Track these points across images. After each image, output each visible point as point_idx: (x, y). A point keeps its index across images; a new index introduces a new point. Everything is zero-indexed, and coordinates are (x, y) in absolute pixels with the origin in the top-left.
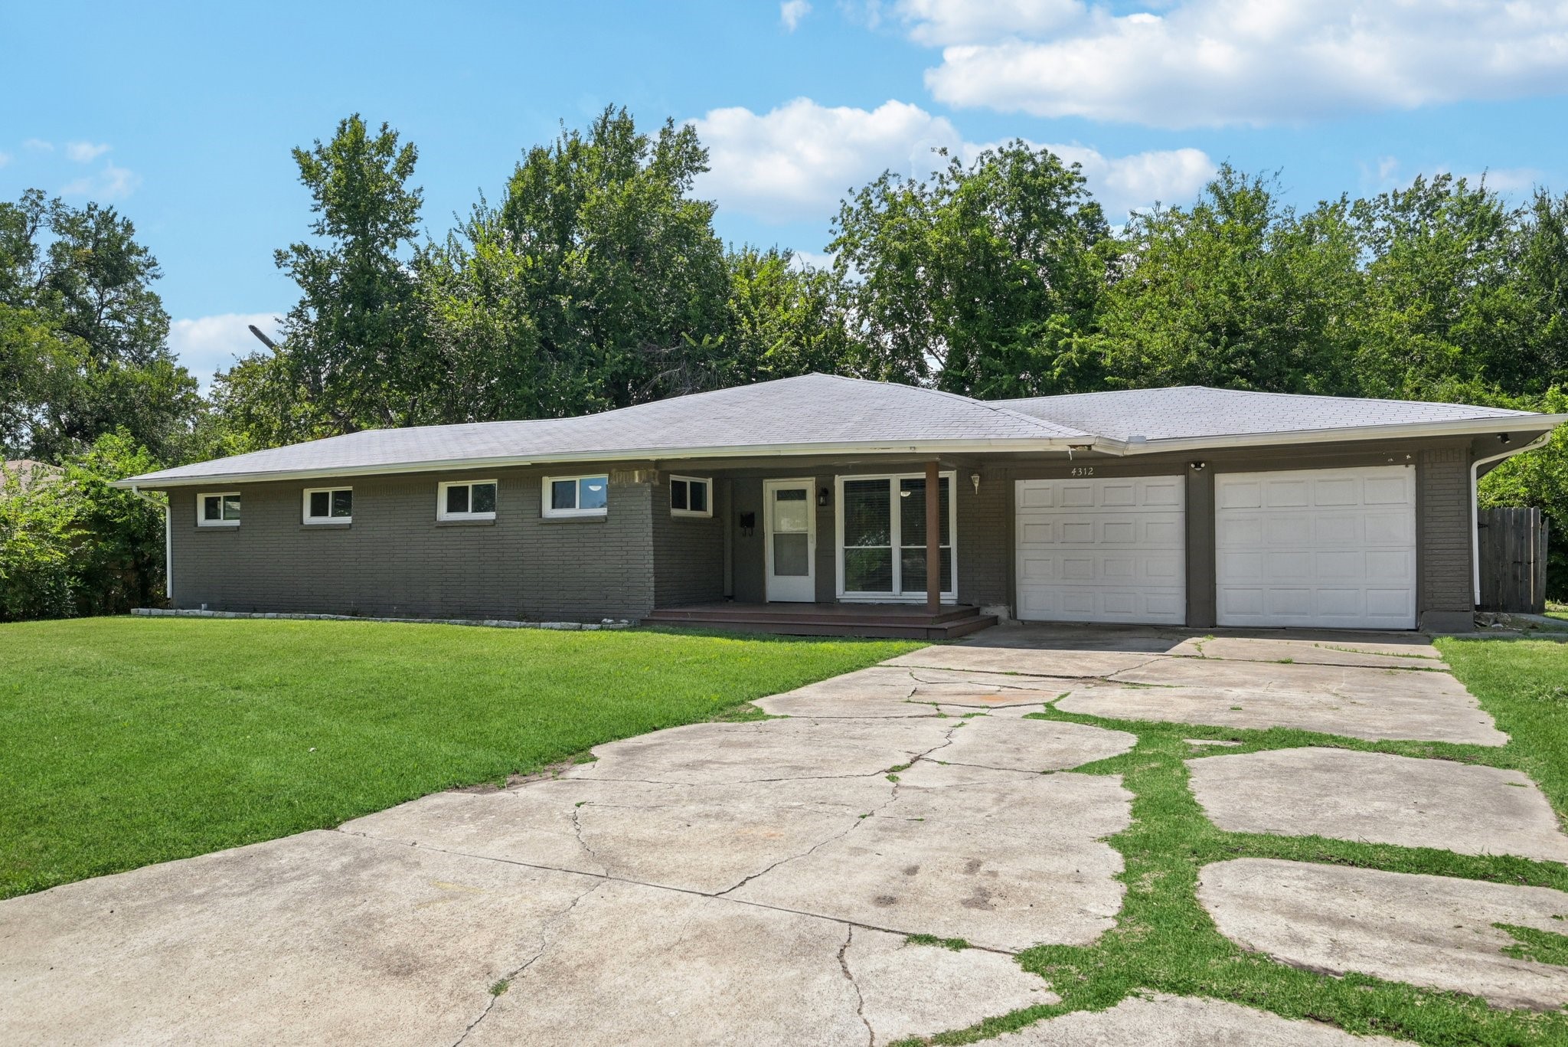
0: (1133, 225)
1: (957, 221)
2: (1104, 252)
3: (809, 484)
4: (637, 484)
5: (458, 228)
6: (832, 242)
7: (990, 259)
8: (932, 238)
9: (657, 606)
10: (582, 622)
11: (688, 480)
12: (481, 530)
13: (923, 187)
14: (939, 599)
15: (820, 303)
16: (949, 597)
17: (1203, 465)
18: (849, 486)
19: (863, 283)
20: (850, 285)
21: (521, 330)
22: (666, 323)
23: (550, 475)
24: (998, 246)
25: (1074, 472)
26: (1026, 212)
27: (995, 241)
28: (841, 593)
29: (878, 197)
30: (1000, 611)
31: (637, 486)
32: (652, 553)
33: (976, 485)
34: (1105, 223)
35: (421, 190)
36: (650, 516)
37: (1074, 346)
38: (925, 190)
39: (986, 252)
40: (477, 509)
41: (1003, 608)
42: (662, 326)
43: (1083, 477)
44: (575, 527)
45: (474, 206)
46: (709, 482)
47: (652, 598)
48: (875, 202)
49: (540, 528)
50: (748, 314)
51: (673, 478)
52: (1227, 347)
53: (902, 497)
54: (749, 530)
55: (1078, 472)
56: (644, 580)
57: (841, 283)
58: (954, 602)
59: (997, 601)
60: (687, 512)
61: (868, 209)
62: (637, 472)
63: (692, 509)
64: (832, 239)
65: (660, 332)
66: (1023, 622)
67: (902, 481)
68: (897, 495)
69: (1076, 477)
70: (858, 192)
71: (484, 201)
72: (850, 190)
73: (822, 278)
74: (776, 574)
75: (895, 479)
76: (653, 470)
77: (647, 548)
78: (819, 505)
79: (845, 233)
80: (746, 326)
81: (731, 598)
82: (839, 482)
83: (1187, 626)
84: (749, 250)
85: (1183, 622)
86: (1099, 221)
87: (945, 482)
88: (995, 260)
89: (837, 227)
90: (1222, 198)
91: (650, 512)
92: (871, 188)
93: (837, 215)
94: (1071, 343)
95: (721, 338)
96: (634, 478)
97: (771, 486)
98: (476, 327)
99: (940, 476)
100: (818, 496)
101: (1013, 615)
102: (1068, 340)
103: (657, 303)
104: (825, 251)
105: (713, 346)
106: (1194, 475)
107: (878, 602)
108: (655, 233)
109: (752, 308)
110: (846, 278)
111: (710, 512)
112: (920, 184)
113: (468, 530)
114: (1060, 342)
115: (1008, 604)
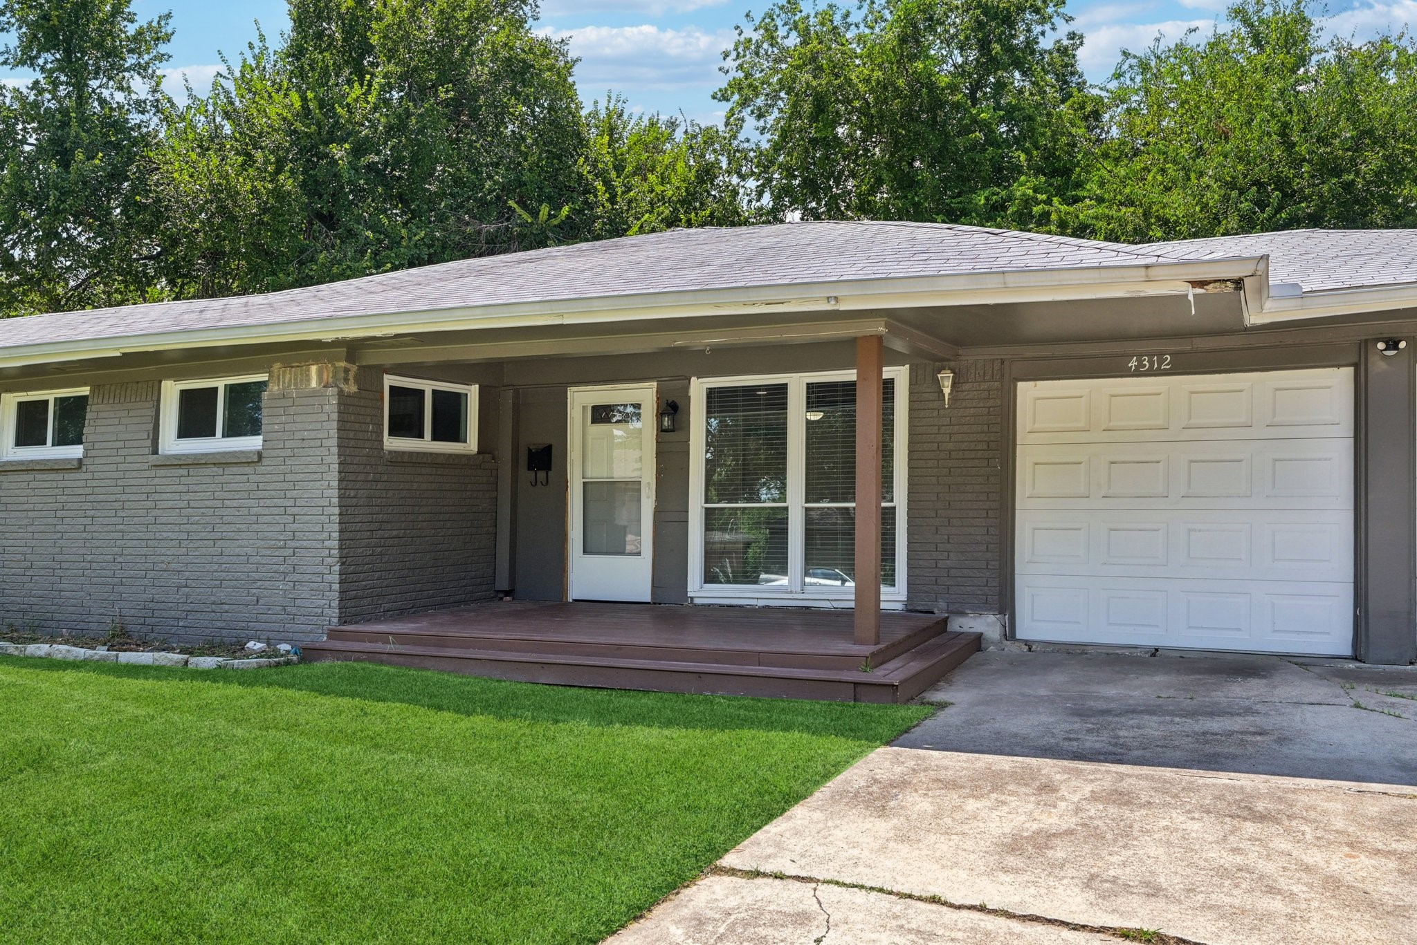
0: (1125, 67)
1: (893, 50)
2: (1082, 108)
3: (645, 394)
4: (314, 390)
5: (225, 73)
6: (724, 85)
7: (936, 103)
8: (858, 71)
9: (343, 620)
10: (191, 654)
11: (428, 387)
12: (59, 476)
13: (847, 15)
14: (878, 601)
15: (707, 172)
16: (894, 596)
17: (1402, 345)
18: (716, 399)
19: (765, 146)
20: (746, 145)
21: (278, 194)
22: (491, 191)
23: (177, 376)
24: (949, 86)
25: (1133, 364)
26: (984, 46)
27: (944, 80)
28: (698, 589)
29: (786, 24)
30: (986, 625)
31: (314, 394)
32: (336, 519)
33: (947, 391)
34: (1080, 77)
35: (169, 16)
36: (335, 450)
37: (1054, 217)
38: (849, 20)
39: (930, 91)
40: (61, 441)
41: (991, 618)
42: (485, 195)
43: (1151, 373)
44: (207, 471)
45: (251, 46)
46: (473, 393)
47: (335, 603)
48: (782, 32)
49: (152, 473)
50: (607, 183)
51: (389, 380)
52: (1279, 209)
53: (808, 422)
54: (541, 475)
55: (1140, 365)
56: (321, 569)
57: (735, 143)
58: (899, 606)
59: (982, 606)
60: (426, 444)
61: (772, 38)
62: (314, 369)
63: (435, 437)
64: (723, 82)
65: (482, 203)
66: (1026, 643)
67: (810, 386)
68: (798, 417)
69: (1138, 373)
70: (758, 17)
71: (262, 38)
72: (747, 15)
73: (710, 137)
74: (585, 552)
75: (797, 384)
76: (343, 364)
77: (328, 511)
78: (661, 430)
79: (741, 75)
80: (603, 197)
81: (507, 593)
82: (698, 389)
83: (1355, 658)
84: (613, 102)
85: (1348, 651)
86: (1072, 74)
87: (888, 385)
88: (941, 105)
89: (730, 63)
90: (1247, 22)
91: (334, 442)
92: (777, 11)
93: (731, 47)
94: (1048, 214)
95: (565, 210)
96: (308, 381)
97: (580, 399)
98: (214, 189)
99: (885, 376)
100: (660, 415)
101: (1010, 633)
102: (1047, 208)
103: (481, 165)
104: (714, 97)
105: (555, 222)
106: (1378, 366)
107: (761, 603)
108: (479, 72)
109: (613, 174)
110: (741, 137)
111: (471, 444)
112: (844, 11)
113: (39, 477)
114: (1035, 209)
115: (1002, 612)
